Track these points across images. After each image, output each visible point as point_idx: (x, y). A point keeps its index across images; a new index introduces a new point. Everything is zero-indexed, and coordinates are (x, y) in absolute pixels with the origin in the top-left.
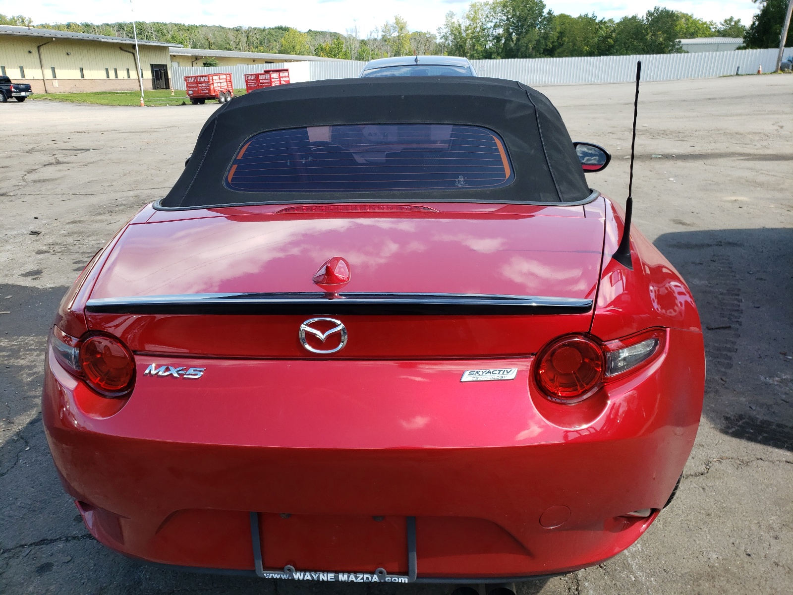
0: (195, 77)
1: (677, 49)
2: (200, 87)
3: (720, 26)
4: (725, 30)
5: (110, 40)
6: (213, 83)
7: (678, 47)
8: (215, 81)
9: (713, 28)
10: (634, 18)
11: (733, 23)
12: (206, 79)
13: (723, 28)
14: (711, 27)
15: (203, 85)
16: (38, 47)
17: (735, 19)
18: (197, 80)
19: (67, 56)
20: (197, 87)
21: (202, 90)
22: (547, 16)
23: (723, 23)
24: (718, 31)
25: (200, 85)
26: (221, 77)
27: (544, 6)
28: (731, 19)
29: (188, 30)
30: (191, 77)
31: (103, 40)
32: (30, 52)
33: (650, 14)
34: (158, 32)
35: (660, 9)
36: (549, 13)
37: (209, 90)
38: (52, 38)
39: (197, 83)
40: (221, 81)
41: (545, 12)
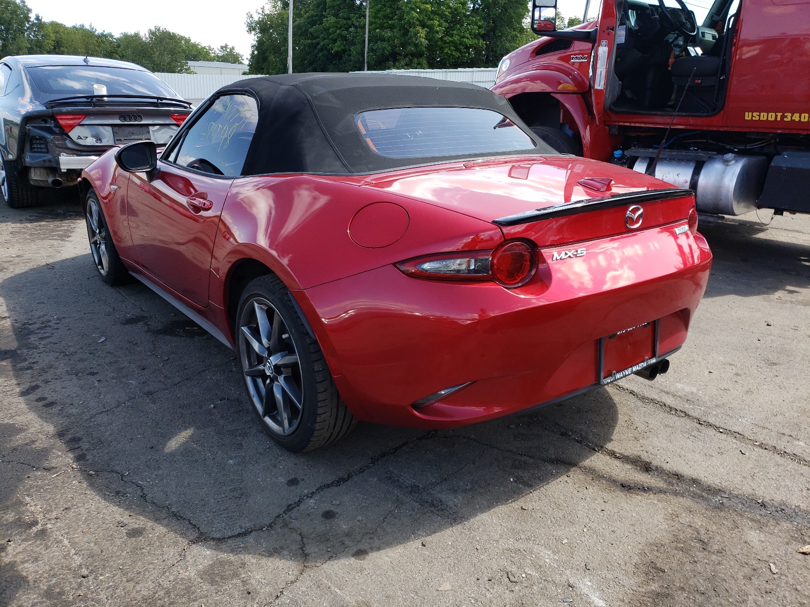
1: (186, 69)
3: (218, 52)
4: (223, 56)
7: (187, 67)
9: (213, 53)
10: (137, 35)
11: (228, 50)
13: (221, 54)
14: (210, 52)
17: (230, 46)
22: (35, 21)
23: (220, 49)
24: (218, 56)
27: (29, 10)
28: (226, 46)
33: (152, 33)
35: (161, 29)
36: (37, 18)
41: (32, 17)
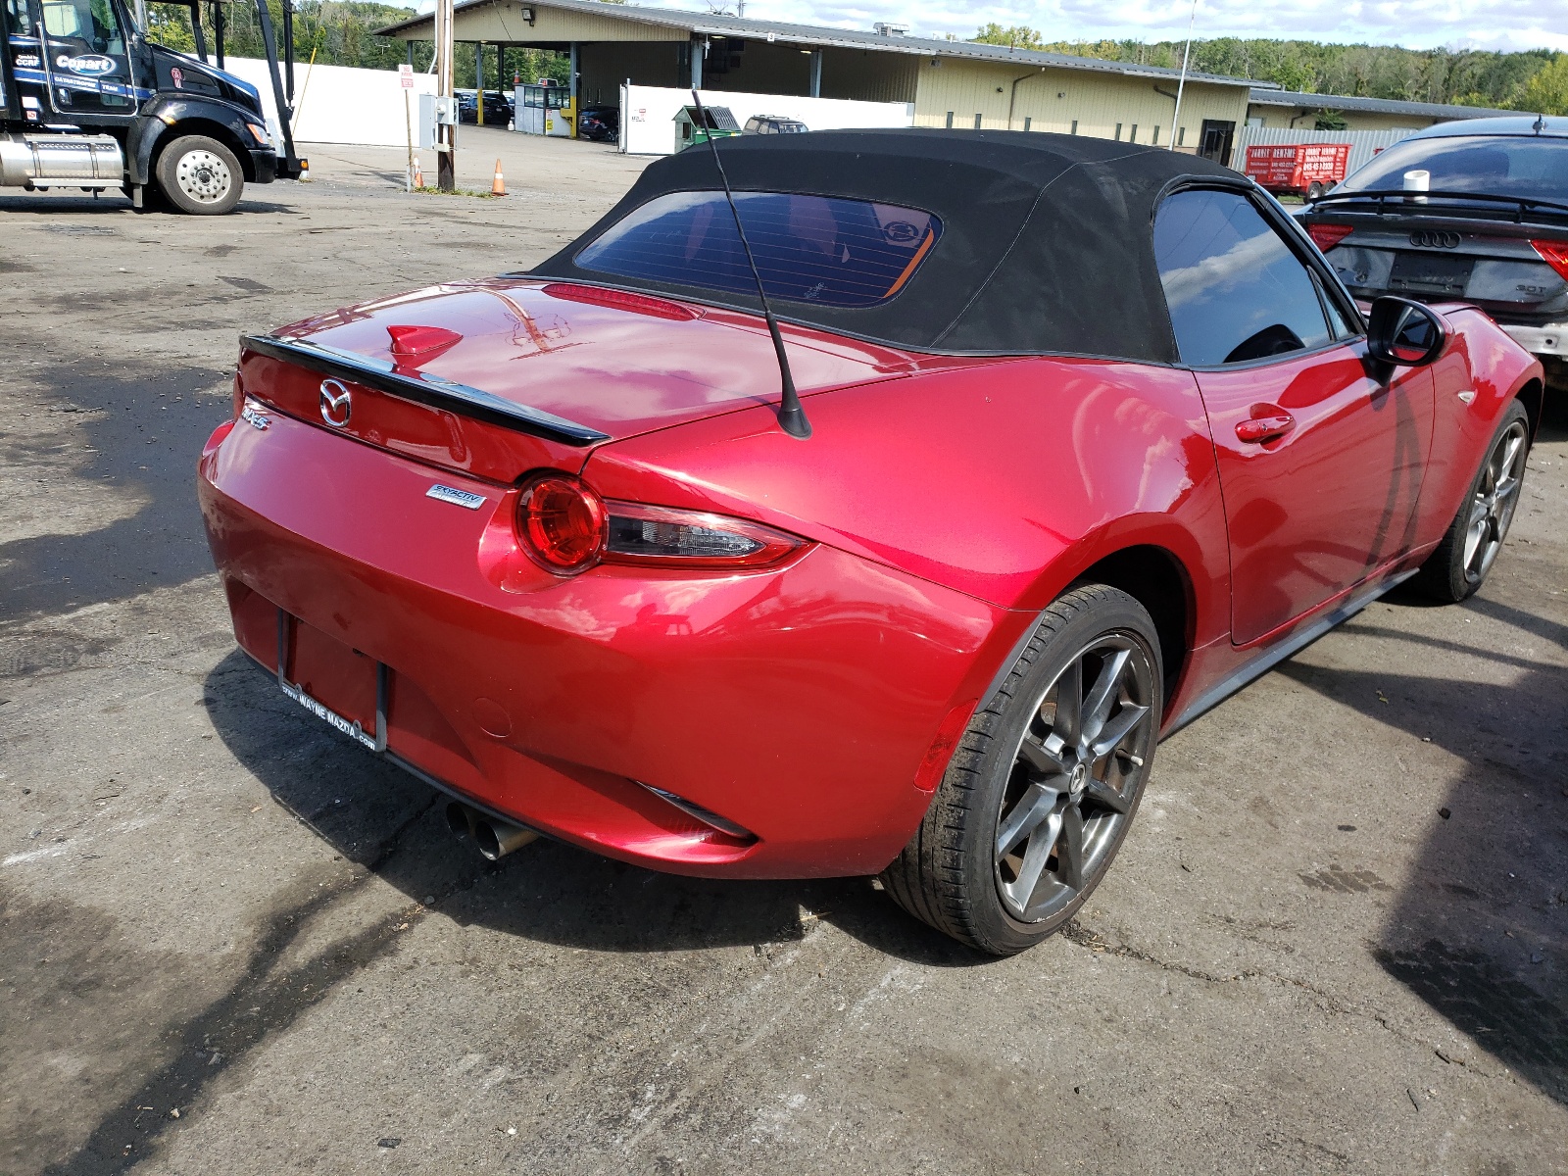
0: (1270, 147)
2: (1274, 168)
5: (1140, 73)
6: (1302, 164)
8: (1308, 159)
12: (1290, 153)
15: (1281, 164)
16: (1015, 82)
18: (1271, 154)
19: (1058, 100)
20: (1269, 168)
21: (1275, 174)
25: (1274, 164)
26: (1325, 151)
29: (1322, 55)
30: (1261, 148)
31: (1126, 72)
32: (999, 90)
34: (1258, 58)
37: (1291, 176)
38: (1041, 67)
39: (1269, 159)
40: (1322, 159)
